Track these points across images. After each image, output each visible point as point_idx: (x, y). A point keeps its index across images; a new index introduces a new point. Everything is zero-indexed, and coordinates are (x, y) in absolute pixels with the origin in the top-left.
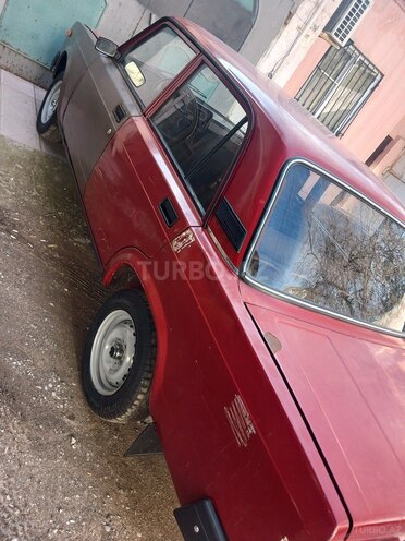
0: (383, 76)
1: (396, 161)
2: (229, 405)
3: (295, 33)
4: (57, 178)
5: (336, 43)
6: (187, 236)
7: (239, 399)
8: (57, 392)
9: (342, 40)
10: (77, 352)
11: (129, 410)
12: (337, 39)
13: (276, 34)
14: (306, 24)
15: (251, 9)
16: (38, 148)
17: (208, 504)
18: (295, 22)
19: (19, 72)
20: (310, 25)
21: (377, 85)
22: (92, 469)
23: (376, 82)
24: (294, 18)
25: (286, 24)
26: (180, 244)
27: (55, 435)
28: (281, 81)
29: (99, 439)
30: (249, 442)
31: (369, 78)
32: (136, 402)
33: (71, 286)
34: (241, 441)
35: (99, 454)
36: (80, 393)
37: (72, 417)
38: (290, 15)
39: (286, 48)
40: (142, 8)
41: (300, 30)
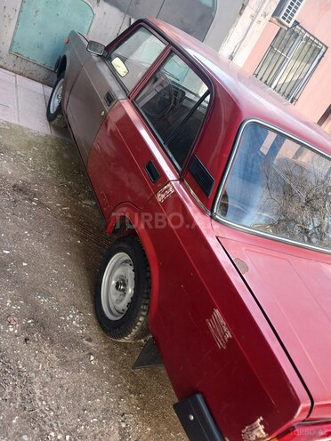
0: (327, 48)
2: (210, 318)
3: (248, 20)
4: (65, 156)
5: (284, 25)
6: (167, 189)
7: (217, 312)
8: (77, 321)
9: (289, 22)
10: (90, 290)
11: (133, 330)
12: (285, 22)
13: (233, 22)
14: (257, 12)
15: (211, 5)
16: (49, 133)
17: (199, 397)
18: (248, 12)
19: (30, 75)
20: (261, 12)
21: (322, 56)
22: (108, 379)
23: (321, 53)
24: (247, 8)
25: (240, 14)
26: (163, 196)
27: (77, 354)
28: (240, 61)
29: (112, 356)
30: (227, 345)
31: (315, 51)
32: (139, 324)
33: (83, 238)
34: (220, 345)
35: (113, 367)
36: (95, 321)
37: (90, 340)
38: (244, 7)
39: (242, 34)
40: (122, 14)
41: (253, 18)
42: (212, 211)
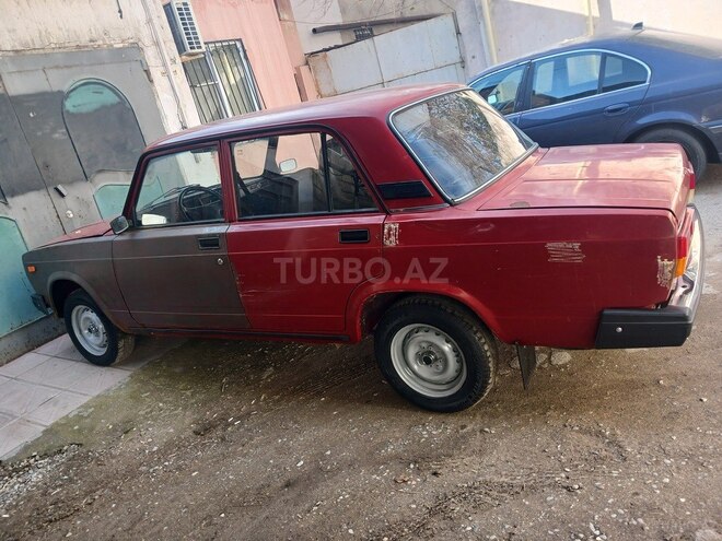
0: (240, 40)
1: (317, 86)
2: (549, 256)
3: (165, 81)
4: (177, 370)
5: (197, 54)
6: (390, 229)
7: (550, 246)
9: (200, 47)
11: (490, 365)
12: (196, 51)
13: (153, 96)
14: (164, 65)
15: (117, 99)
17: (607, 312)
18: (156, 73)
20: (169, 63)
21: (245, 52)
22: (519, 426)
23: (241, 49)
24: (152, 70)
25: (151, 81)
26: (393, 238)
28: (193, 120)
30: (583, 252)
31: (233, 50)
32: (489, 354)
34: (579, 259)
35: (507, 419)
36: (441, 416)
37: (463, 427)
38: (147, 72)
39: (171, 98)
40: (43, 192)
41: (166, 74)
42: (446, 201)
